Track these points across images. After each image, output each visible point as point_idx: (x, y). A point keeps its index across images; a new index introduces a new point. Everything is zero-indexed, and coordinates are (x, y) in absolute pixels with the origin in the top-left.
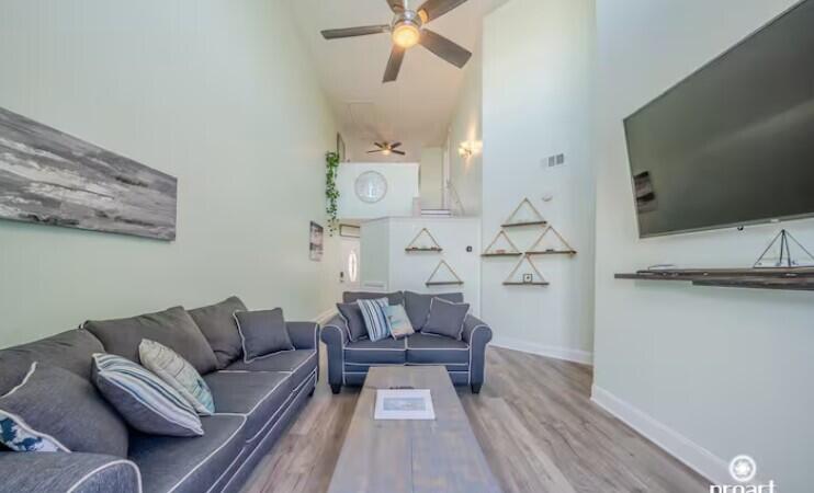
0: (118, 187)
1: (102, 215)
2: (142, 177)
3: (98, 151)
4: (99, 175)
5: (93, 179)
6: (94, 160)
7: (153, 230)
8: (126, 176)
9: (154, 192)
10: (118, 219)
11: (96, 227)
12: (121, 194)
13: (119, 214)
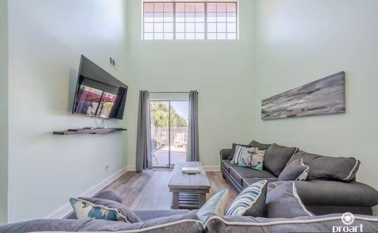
0: (308, 97)
1: (303, 110)
2: (318, 86)
3: (301, 88)
4: (301, 96)
5: (300, 98)
6: (301, 91)
7: (326, 110)
8: (310, 91)
9: (325, 89)
10: (309, 110)
11: (301, 115)
12: (309, 99)
13: (308, 108)
